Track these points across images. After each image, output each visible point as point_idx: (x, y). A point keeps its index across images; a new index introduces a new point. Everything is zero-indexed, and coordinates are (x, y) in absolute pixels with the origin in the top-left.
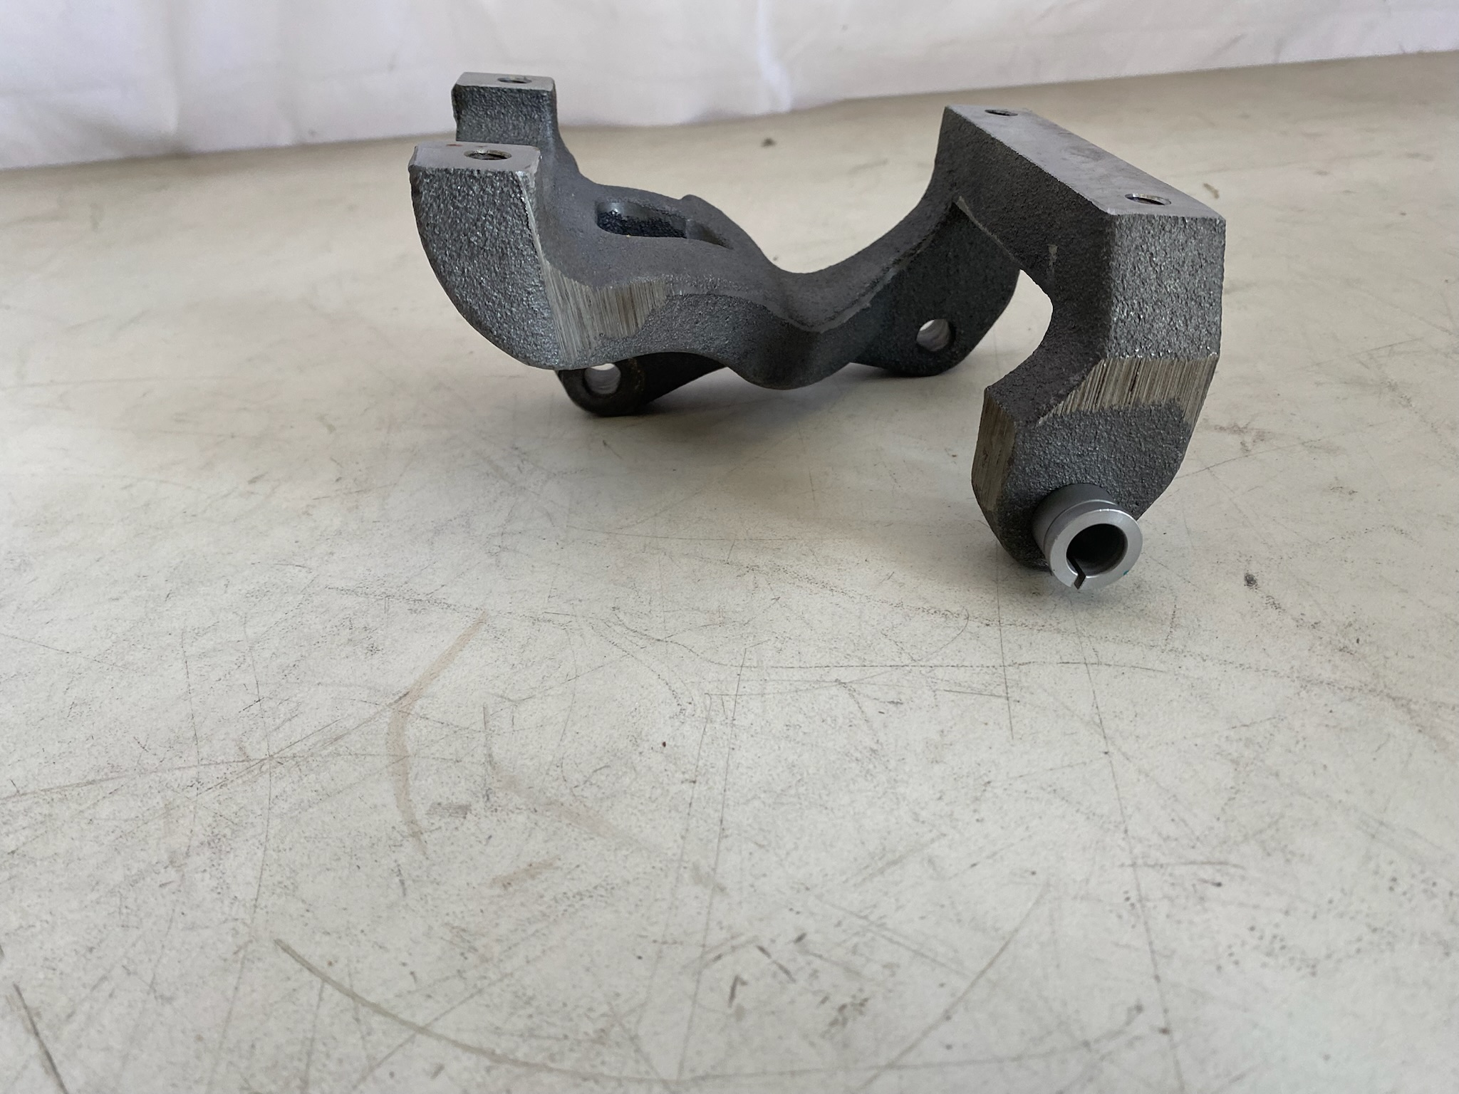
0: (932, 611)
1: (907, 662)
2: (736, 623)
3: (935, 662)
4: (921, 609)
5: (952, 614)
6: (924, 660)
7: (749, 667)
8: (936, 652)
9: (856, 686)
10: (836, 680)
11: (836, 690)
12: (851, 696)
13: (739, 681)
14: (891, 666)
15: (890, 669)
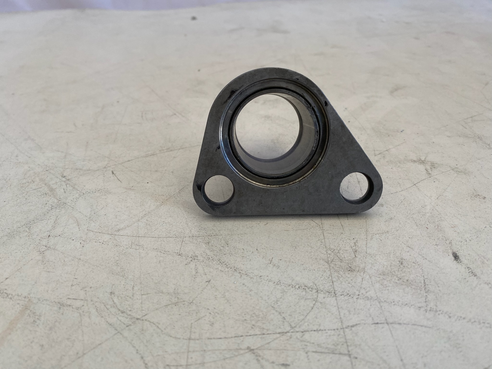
0: (297, 287)
1: (288, 329)
2: (185, 302)
3: (303, 328)
4: (291, 286)
5: (308, 288)
6: (298, 326)
7: (194, 339)
8: (303, 320)
9: (260, 352)
10: (248, 348)
11: (249, 356)
12: (258, 360)
13: (188, 352)
14: (279, 333)
15: (278, 335)
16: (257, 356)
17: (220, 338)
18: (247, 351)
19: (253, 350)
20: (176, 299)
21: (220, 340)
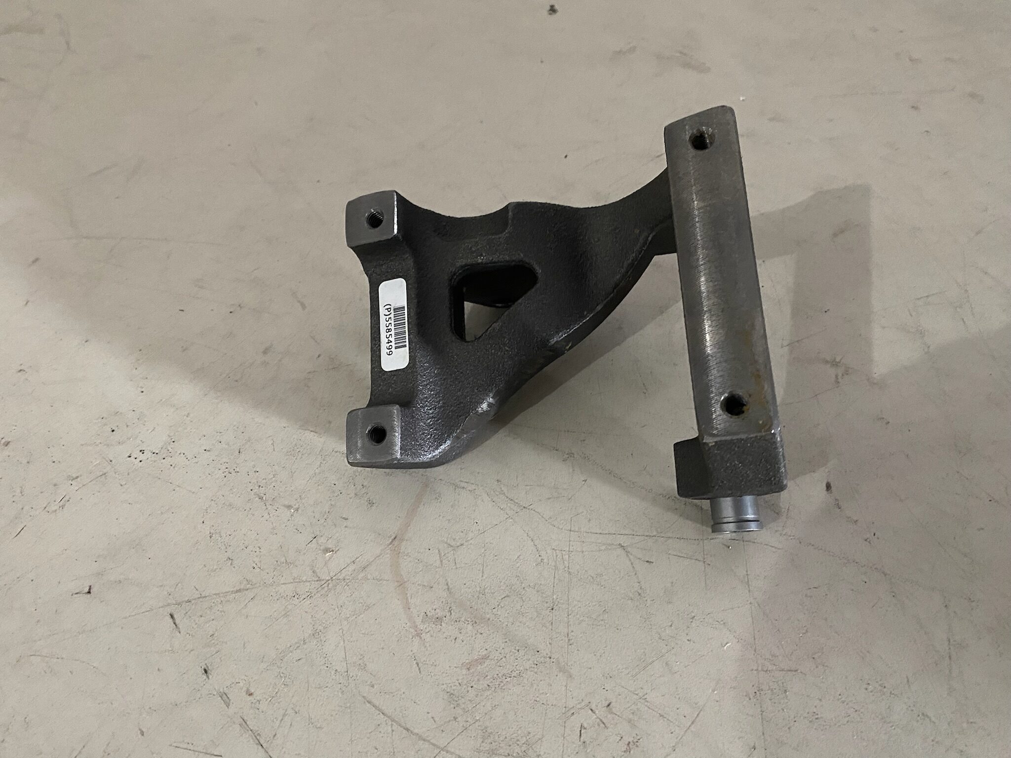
0: (668, 497)
1: (655, 534)
2: (565, 497)
4: (662, 495)
5: (677, 500)
7: (574, 531)
8: (669, 527)
9: (629, 549)
10: (620, 544)
11: (620, 551)
12: (627, 556)
13: (570, 541)
14: (647, 536)
15: (646, 538)
16: (626, 551)
17: (596, 533)
18: (618, 547)
19: (624, 547)
20: (556, 494)
21: (596, 535)
